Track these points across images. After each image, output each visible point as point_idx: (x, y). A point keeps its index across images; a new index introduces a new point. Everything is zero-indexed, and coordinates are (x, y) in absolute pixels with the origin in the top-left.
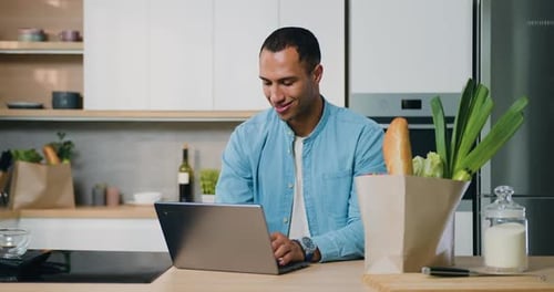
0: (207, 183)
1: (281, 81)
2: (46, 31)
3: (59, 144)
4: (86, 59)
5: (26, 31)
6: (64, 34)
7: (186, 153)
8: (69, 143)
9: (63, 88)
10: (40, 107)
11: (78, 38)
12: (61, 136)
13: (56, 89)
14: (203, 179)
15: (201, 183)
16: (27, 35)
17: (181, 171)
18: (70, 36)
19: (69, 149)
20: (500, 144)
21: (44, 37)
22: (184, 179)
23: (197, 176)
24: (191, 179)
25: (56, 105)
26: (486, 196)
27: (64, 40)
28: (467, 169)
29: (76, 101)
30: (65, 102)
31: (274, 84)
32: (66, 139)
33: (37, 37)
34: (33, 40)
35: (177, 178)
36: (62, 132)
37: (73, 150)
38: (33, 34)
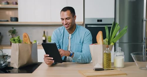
0: (50, 40)
1: (66, 19)
2: (9, 1)
3: (12, 30)
4: (19, 9)
5: (3, 2)
6: (13, 2)
7: (44, 32)
8: (15, 30)
9: (13, 16)
10: (8, 21)
11: (17, 4)
12: (13, 28)
13: (11, 16)
14: (49, 39)
15: (48, 40)
16: (3, 3)
17: (43, 37)
18: (14, 3)
19: (15, 31)
20: (121, 37)
21: (8, 3)
22: (44, 38)
23: (47, 38)
24: (46, 38)
25: (11, 21)
26: (117, 43)
27: (13, 4)
28: (113, 42)
29: (16, 19)
30: (14, 20)
31: (65, 20)
32: (14, 29)
33: (6, 3)
34: (5, 4)
35: (42, 38)
36: (13, 27)
37: (16, 32)
38: (5, 2)
